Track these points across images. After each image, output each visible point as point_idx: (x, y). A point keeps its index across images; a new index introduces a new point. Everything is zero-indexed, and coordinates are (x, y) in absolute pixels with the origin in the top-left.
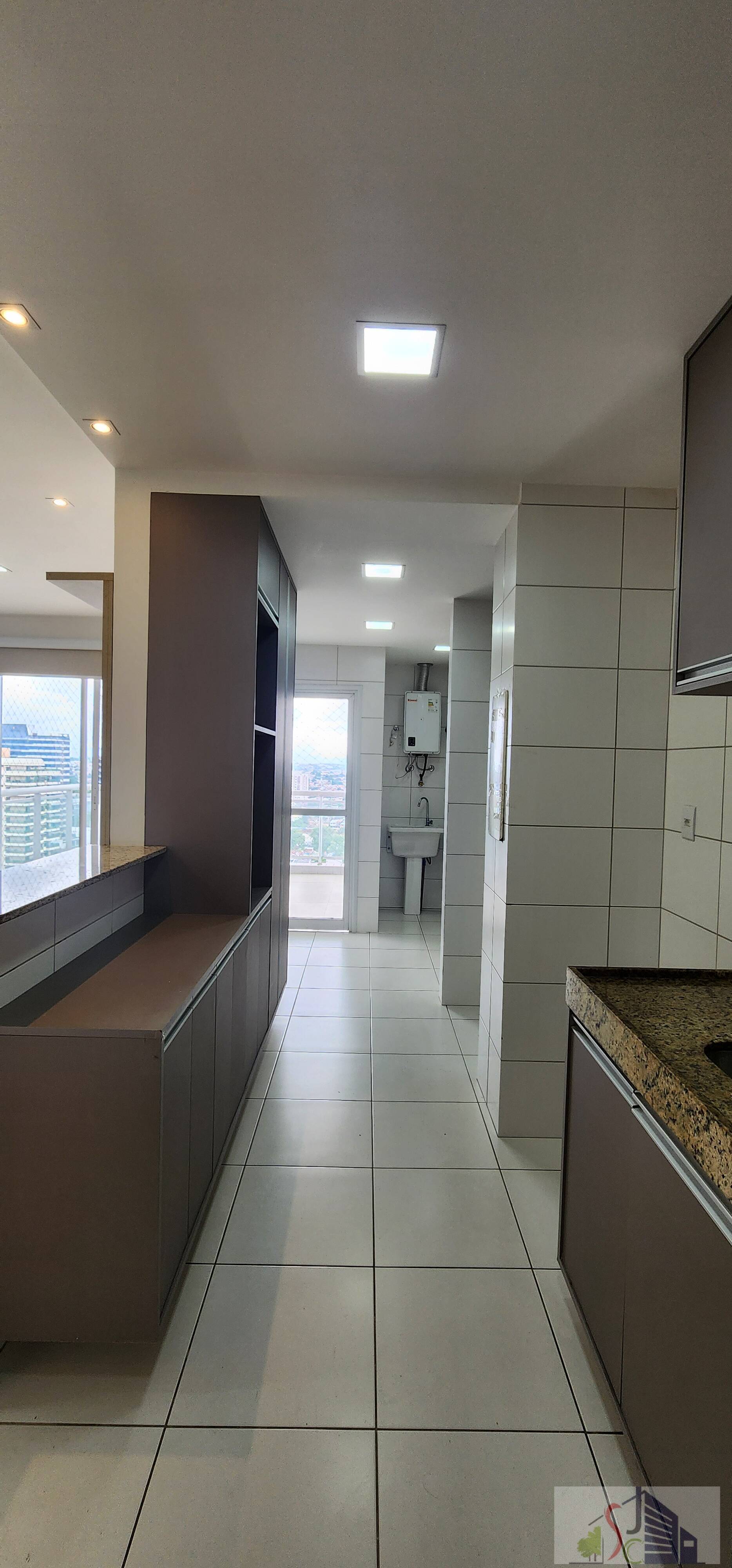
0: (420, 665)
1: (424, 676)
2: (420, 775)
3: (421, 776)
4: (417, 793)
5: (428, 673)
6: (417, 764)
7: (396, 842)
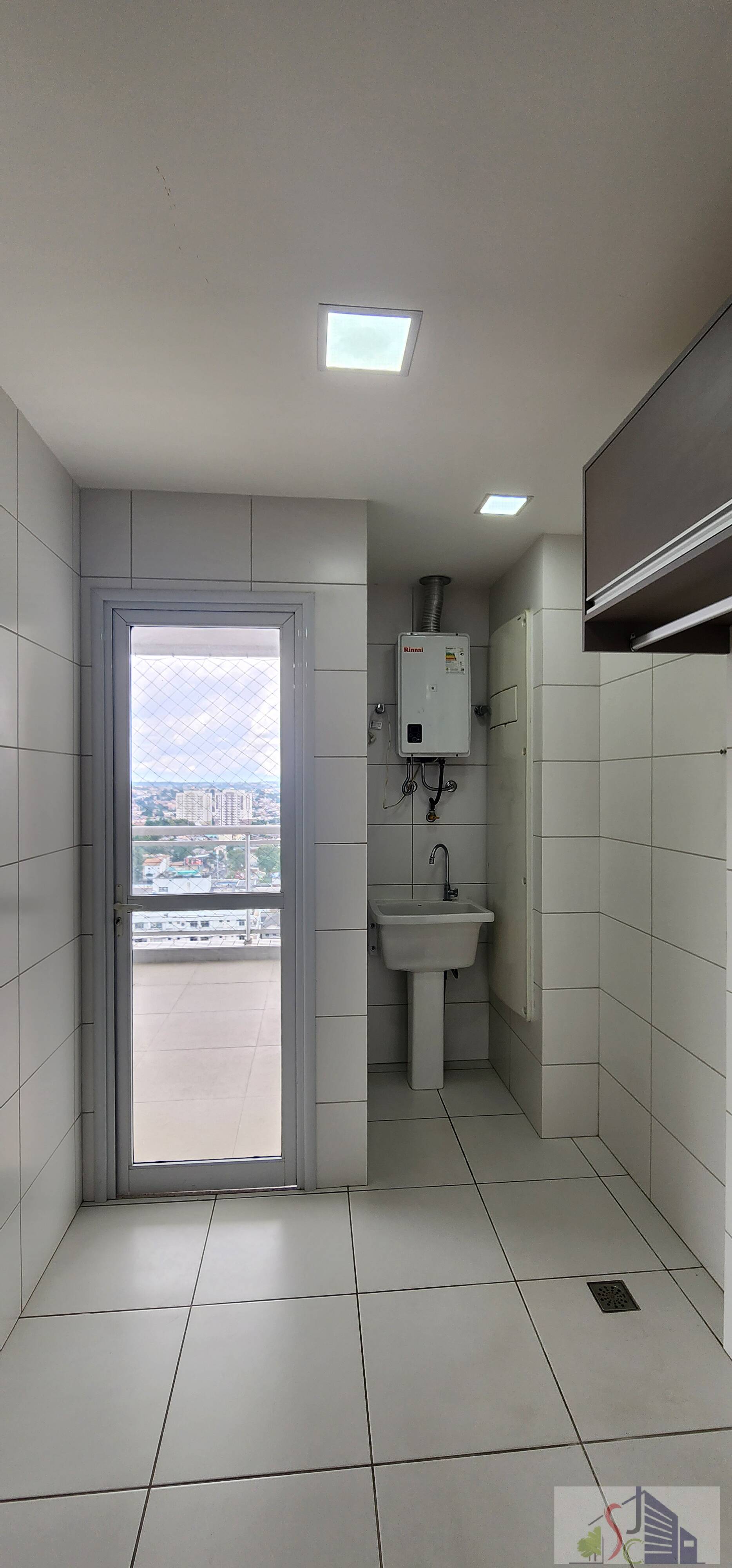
0: (426, 581)
1: (435, 602)
2: (431, 800)
3: (433, 803)
4: (427, 836)
5: (441, 598)
6: (423, 777)
7: (390, 943)
